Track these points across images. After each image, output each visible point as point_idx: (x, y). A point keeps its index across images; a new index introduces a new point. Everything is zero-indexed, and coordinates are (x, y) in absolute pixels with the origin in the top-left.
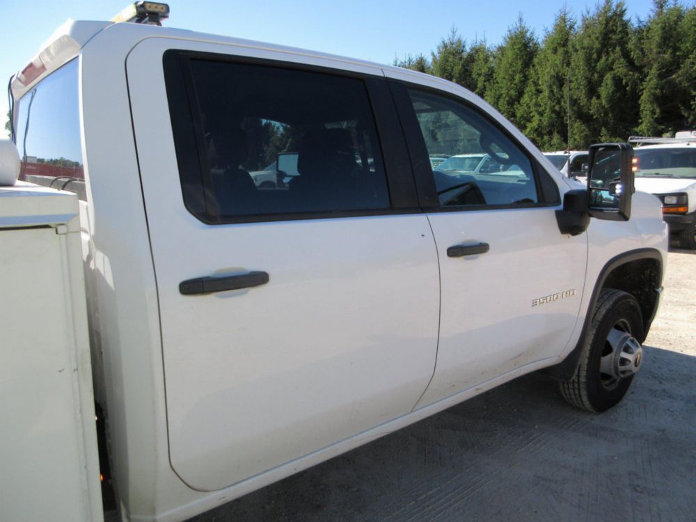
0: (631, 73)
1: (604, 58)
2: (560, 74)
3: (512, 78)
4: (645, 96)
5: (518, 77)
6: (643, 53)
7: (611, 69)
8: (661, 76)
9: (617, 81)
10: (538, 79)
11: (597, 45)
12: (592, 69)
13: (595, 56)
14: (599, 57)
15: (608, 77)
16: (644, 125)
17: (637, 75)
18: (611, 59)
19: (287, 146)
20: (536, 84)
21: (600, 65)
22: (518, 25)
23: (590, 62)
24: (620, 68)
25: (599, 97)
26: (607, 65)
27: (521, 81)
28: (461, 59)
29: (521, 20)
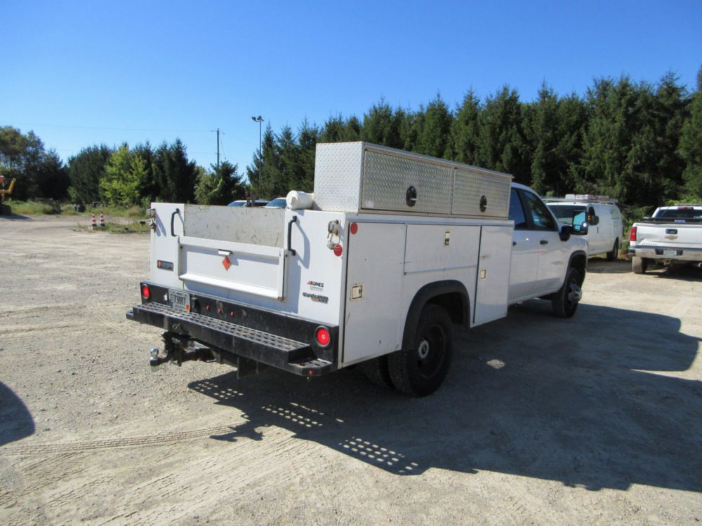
0: (524, 145)
1: (504, 132)
2: (472, 142)
3: (433, 141)
4: (535, 164)
5: (438, 141)
6: (533, 131)
7: (510, 141)
8: (546, 149)
9: (515, 150)
10: (454, 143)
11: (499, 122)
12: (496, 140)
13: (498, 130)
14: (501, 132)
15: (508, 147)
16: (535, 184)
17: (528, 147)
18: (509, 133)
19: (218, 186)
20: (452, 147)
21: (502, 137)
22: (437, 99)
23: (494, 135)
24: (517, 142)
25: (501, 161)
26: (507, 138)
27: (440, 144)
28: (389, 122)
29: (439, 96)
